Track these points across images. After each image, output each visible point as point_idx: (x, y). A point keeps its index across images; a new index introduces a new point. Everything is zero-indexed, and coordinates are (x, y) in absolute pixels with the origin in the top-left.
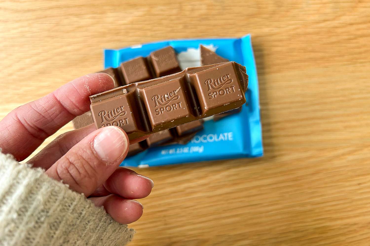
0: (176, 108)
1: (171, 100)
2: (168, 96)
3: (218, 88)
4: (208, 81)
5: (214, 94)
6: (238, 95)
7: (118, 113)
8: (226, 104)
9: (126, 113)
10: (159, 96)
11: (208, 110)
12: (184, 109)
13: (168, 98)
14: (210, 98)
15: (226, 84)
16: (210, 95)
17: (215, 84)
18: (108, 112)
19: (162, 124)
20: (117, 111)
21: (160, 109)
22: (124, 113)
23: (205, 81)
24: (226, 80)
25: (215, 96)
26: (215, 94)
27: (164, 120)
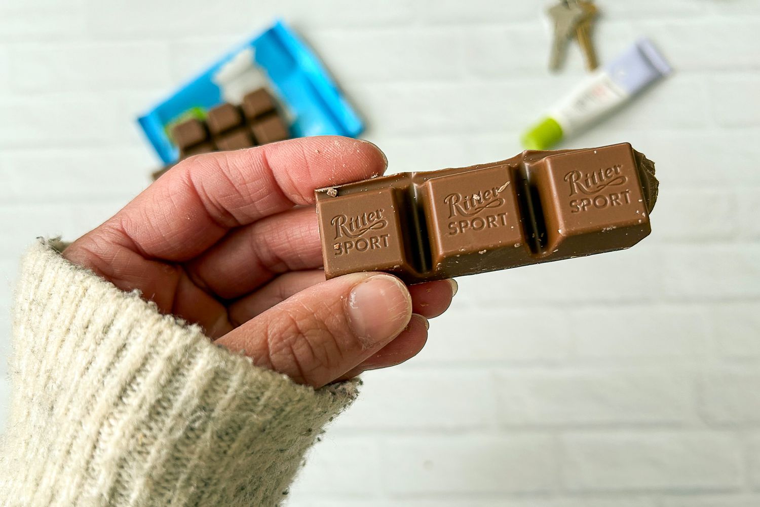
0: (494, 224)
1: (485, 207)
2: (480, 199)
3: (592, 192)
4: (572, 175)
5: (582, 203)
6: (638, 212)
7: (371, 222)
8: (608, 229)
9: (386, 223)
10: (460, 195)
11: (564, 235)
12: (512, 227)
13: (479, 201)
14: (572, 212)
15: (611, 185)
16: (573, 204)
17: (586, 182)
18: (351, 219)
19: (458, 254)
20: (368, 218)
21: (460, 223)
22: (382, 224)
23: (566, 175)
24: (612, 178)
25: (586, 207)
26: (585, 204)
27: (466, 247)
